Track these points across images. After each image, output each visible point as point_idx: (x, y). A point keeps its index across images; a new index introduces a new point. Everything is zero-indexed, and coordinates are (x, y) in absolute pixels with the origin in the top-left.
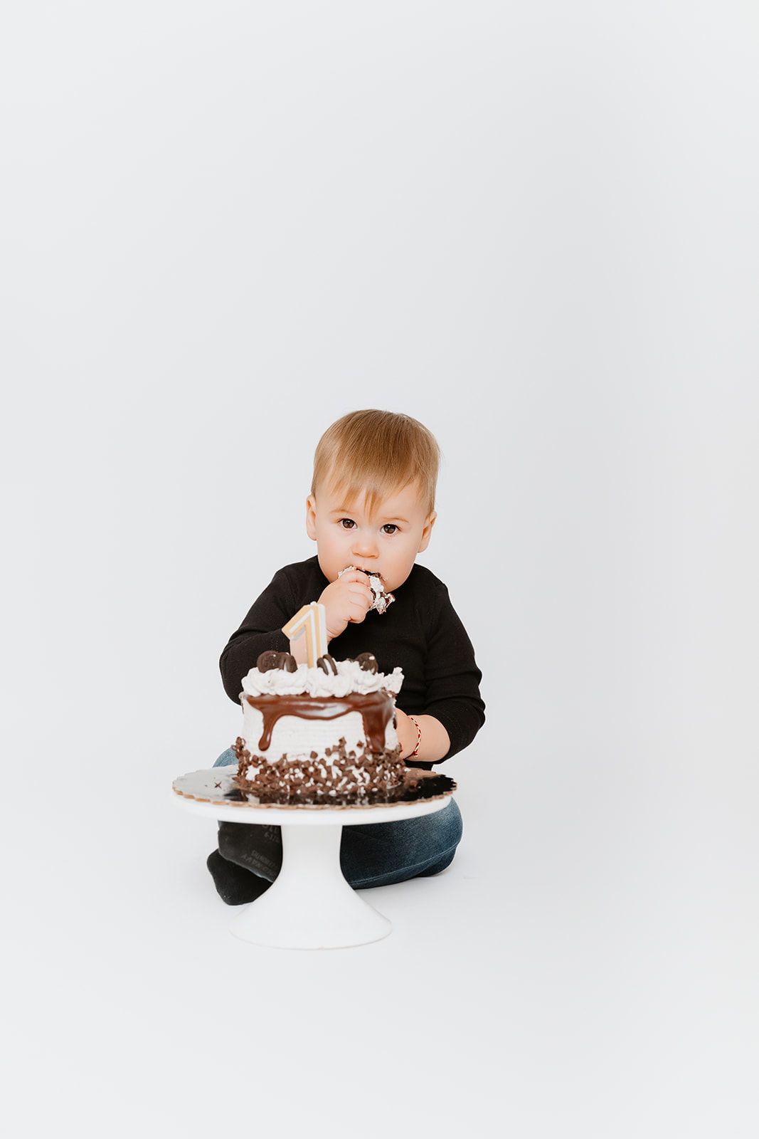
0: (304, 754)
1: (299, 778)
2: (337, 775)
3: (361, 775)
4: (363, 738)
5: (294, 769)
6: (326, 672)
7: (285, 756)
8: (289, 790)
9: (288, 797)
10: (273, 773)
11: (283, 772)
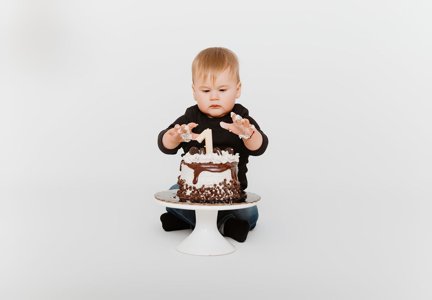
0: (211, 185)
1: (209, 194)
2: (223, 192)
3: (230, 192)
4: (231, 179)
5: (207, 191)
6: (218, 154)
7: (204, 186)
8: (205, 199)
9: (205, 201)
10: (198, 192)
11: (203, 192)
